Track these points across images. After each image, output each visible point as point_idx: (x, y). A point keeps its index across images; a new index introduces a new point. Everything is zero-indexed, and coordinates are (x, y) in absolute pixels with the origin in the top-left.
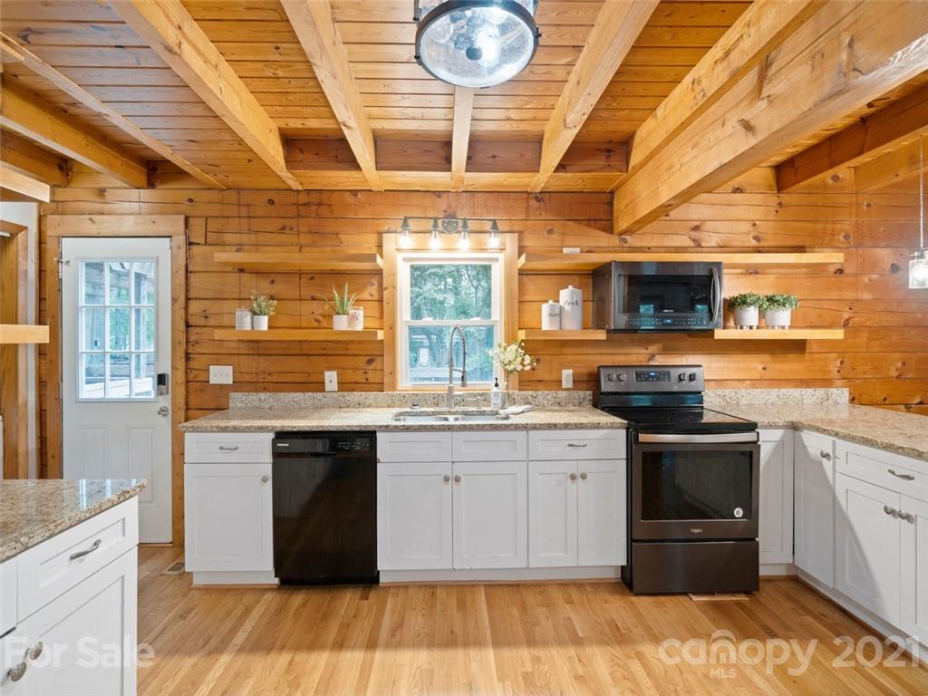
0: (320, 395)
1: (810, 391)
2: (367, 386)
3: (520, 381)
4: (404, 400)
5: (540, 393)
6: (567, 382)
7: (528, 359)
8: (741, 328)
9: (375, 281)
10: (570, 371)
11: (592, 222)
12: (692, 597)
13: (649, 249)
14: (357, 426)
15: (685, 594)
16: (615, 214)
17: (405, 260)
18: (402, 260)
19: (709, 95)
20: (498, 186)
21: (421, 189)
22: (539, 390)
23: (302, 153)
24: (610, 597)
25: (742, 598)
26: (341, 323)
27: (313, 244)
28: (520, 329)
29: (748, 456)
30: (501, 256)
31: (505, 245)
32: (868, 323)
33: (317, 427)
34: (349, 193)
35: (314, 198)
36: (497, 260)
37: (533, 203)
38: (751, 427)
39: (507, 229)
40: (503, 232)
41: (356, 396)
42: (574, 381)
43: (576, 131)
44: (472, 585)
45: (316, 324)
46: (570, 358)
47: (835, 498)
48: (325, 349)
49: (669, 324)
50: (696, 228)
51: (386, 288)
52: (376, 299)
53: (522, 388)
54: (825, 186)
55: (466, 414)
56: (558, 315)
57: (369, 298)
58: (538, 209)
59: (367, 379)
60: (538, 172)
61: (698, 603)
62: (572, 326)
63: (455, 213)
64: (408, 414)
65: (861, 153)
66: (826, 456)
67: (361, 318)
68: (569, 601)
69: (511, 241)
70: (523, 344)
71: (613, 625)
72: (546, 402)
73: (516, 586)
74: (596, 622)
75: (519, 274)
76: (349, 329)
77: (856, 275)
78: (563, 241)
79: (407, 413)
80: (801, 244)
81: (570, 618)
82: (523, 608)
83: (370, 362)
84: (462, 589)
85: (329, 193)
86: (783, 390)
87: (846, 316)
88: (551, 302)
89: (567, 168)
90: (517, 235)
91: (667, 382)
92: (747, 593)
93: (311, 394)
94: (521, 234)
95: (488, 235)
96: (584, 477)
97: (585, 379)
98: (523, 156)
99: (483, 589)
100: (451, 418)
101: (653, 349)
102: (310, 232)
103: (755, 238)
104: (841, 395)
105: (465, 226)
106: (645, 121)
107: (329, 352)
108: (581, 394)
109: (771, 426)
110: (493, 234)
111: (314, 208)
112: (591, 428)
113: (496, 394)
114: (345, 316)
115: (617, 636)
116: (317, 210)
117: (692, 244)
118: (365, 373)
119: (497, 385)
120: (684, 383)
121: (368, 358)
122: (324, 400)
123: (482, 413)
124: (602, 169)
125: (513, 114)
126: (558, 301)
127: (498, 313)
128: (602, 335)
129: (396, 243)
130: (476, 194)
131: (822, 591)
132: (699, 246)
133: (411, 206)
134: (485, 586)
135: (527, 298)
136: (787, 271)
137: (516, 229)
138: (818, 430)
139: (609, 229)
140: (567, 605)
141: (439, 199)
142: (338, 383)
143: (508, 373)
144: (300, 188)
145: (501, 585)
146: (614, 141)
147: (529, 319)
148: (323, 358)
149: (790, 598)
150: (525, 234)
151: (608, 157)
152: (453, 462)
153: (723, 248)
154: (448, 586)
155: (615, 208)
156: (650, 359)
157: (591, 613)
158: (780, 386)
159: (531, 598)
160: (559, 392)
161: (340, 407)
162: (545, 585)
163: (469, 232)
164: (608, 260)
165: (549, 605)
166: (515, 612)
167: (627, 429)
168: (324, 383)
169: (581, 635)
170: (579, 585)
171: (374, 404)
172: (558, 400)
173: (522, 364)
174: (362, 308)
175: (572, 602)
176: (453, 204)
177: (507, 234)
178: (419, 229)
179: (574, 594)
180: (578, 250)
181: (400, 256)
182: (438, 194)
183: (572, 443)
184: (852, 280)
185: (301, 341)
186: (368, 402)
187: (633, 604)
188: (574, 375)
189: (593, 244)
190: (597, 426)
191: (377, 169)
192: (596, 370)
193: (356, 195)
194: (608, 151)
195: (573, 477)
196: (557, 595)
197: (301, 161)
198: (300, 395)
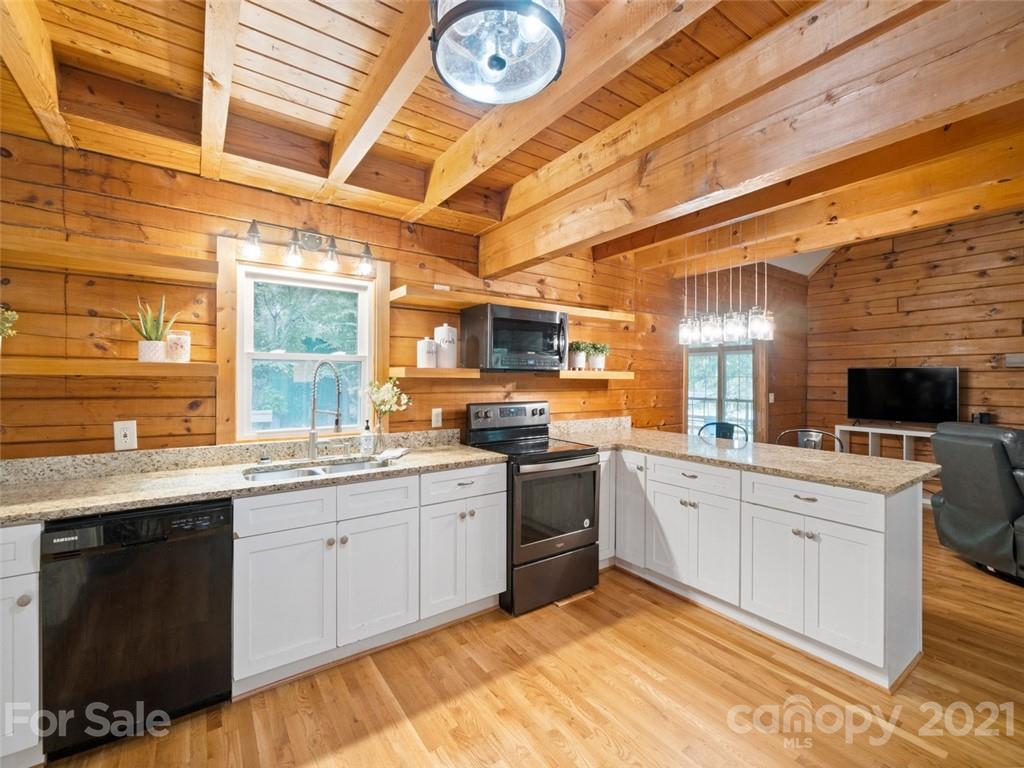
0: (105, 457)
1: (610, 419)
2: (189, 438)
3: (390, 423)
4: (246, 453)
5: (411, 434)
6: (437, 421)
7: (404, 398)
8: (574, 369)
9: (204, 298)
10: (440, 410)
11: (461, 263)
12: (557, 603)
13: (507, 295)
14: (203, 495)
15: (552, 603)
16: (481, 259)
17: (249, 275)
18: (243, 275)
19: (596, 171)
20: (370, 206)
21: (273, 190)
22: (409, 431)
23: (92, 92)
24: (496, 626)
25: (590, 593)
26: (153, 353)
27: (94, 233)
28: (391, 366)
29: (591, 476)
30: (371, 285)
31: (376, 274)
32: (641, 368)
33: (133, 503)
34: (162, 172)
35: (95, 164)
36: (365, 288)
37: (406, 232)
38: (593, 451)
39: (379, 256)
40: (374, 259)
41: (171, 454)
42: (443, 420)
43: (482, 171)
44: (357, 659)
45: (98, 353)
46: (439, 396)
47: (646, 499)
48: (114, 389)
49: (531, 365)
50: (541, 282)
51: (222, 309)
52: (205, 320)
53: (392, 429)
54: (619, 262)
55: (333, 463)
56: (435, 352)
57: (194, 319)
58: (411, 240)
59: (188, 430)
60: (423, 201)
61: (563, 608)
62: (448, 364)
63: (317, 227)
64: (257, 471)
65: (653, 242)
66: (640, 469)
67: (188, 347)
68: (463, 642)
69: (383, 270)
70: (397, 383)
71: (509, 651)
72: (416, 443)
73: (405, 644)
74: (494, 653)
75: (391, 307)
76: (167, 361)
77: (635, 332)
78: (434, 277)
79: (256, 469)
80: (605, 304)
81: (470, 659)
82: (422, 663)
83: (194, 406)
84: (347, 668)
85: (127, 165)
86: (596, 420)
87: (630, 362)
88: (427, 339)
89: (451, 205)
90: (388, 264)
91: (523, 417)
92: (591, 588)
93: (88, 456)
94: (393, 263)
95: (358, 259)
96: (472, 514)
97: (453, 417)
98: (407, 181)
99: (369, 659)
100: (318, 469)
101: (510, 387)
102: (87, 214)
103: (580, 296)
104: (627, 421)
105: (333, 245)
106: (524, 177)
107: (123, 393)
108: (450, 432)
109: (604, 450)
110: (365, 259)
111: (96, 180)
112: (479, 465)
113: (367, 439)
114: (161, 344)
115: (515, 660)
116: (102, 183)
117: (538, 295)
118: (186, 421)
119: (367, 428)
120: (536, 417)
121: (190, 401)
122: (113, 464)
123: (352, 461)
124: (480, 213)
125: (412, 135)
126: (432, 338)
127: (365, 348)
128: (475, 374)
129: (237, 252)
130: (343, 210)
131: (635, 572)
132: (543, 297)
133: (260, 208)
134: (371, 655)
135: (399, 333)
136: (600, 325)
137: (388, 257)
138: (635, 449)
139: (475, 272)
140: (463, 647)
141: (297, 207)
142: (138, 437)
143: (379, 414)
144: (70, 144)
145: (388, 649)
146: (492, 188)
147: (401, 354)
148: (111, 402)
149: (616, 583)
150: (397, 264)
151: (486, 203)
152: (338, 522)
153: (559, 301)
154: (328, 670)
155: (481, 252)
156: (506, 397)
157: (486, 646)
158: (593, 417)
159: (425, 651)
160: (430, 431)
161: (142, 471)
162: (433, 634)
163: (338, 253)
164: (485, 302)
165: (445, 652)
166: (415, 671)
167: (508, 462)
168: (112, 439)
169: (487, 671)
170: (465, 623)
171: (200, 463)
172: (429, 440)
173: (398, 403)
174: (189, 333)
175: (466, 642)
176: (316, 217)
177: (379, 262)
178: (271, 239)
179: (465, 634)
180: (447, 288)
181: (241, 270)
182: (297, 201)
183: (461, 482)
184: (632, 335)
185: (66, 377)
186: (191, 460)
187: (518, 626)
188: (443, 414)
189: (461, 285)
190: (483, 463)
191: (226, 150)
192: (464, 408)
193: (174, 177)
194: (486, 197)
195: (463, 516)
196: (448, 639)
197: (90, 105)
198: (67, 460)
